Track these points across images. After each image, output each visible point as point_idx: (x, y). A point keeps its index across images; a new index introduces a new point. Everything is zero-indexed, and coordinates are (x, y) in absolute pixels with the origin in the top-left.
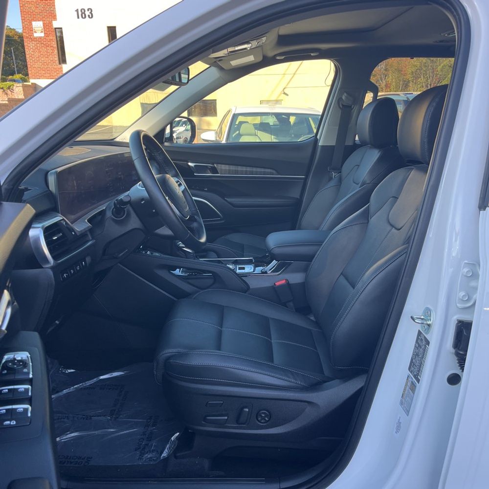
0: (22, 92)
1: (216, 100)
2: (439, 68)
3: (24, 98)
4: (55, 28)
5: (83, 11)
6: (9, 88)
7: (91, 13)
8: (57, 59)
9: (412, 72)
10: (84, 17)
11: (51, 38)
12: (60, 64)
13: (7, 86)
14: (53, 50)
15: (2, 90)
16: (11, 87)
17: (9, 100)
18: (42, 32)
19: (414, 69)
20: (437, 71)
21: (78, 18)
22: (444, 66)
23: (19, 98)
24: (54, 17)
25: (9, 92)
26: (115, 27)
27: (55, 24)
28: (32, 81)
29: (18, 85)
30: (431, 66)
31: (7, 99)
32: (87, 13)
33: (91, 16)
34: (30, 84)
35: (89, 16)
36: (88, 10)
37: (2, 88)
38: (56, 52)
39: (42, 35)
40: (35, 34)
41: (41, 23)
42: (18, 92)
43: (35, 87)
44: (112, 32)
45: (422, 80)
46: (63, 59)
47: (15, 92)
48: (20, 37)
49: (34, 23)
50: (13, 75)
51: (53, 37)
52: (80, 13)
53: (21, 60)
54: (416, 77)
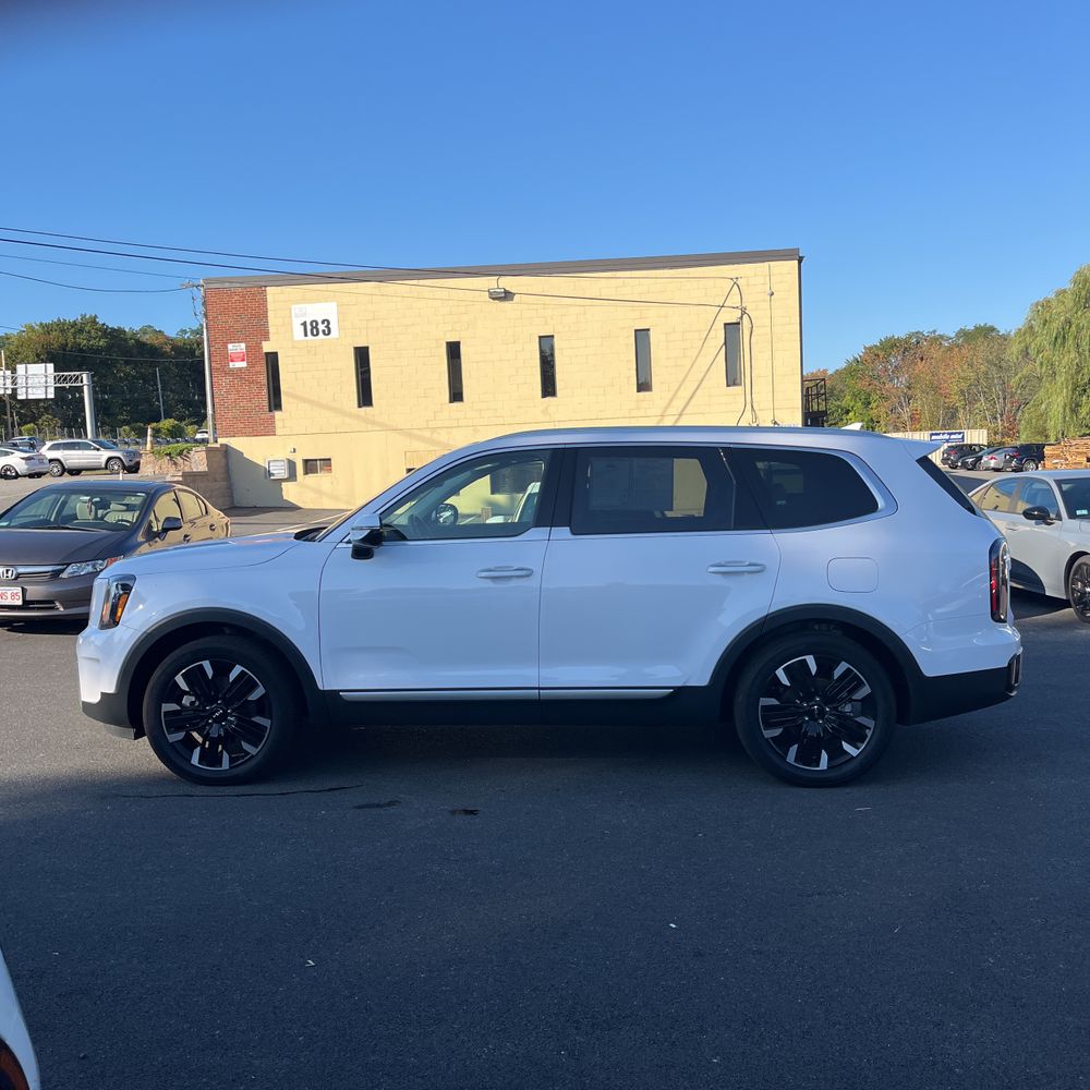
0: (205, 460)
3: (206, 469)
4: (267, 354)
5: (314, 325)
6: (180, 454)
7: (328, 327)
8: (266, 403)
10: (315, 333)
11: (258, 369)
12: (270, 411)
13: (178, 451)
14: (260, 388)
15: (168, 457)
16: (185, 452)
17: (185, 474)
18: (243, 360)
21: (306, 335)
23: (200, 470)
24: (266, 336)
25: (180, 461)
26: (367, 348)
27: (267, 347)
28: (221, 441)
29: (199, 449)
30: (999, 378)
31: (180, 474)
32: (321, 327)
33: (328, 332)
34: (218, 445)
35: (324, 331)
36: (323, 322)
37: (169, 454)
38: (265, 391)
39: (243, 364)
40: (231, 364)
41: (243, 345)
42: (198, 461)
43: (226, 450)
44: (362, 355)
45: (982, 404)
46: (275, 402)
47: (193, 460)
48: (175, 348)
49: (230, 346)
50: (158, 421)
51: (262, 368)
52: (309, 327)
53: (172, 391)
54: (970, 401)
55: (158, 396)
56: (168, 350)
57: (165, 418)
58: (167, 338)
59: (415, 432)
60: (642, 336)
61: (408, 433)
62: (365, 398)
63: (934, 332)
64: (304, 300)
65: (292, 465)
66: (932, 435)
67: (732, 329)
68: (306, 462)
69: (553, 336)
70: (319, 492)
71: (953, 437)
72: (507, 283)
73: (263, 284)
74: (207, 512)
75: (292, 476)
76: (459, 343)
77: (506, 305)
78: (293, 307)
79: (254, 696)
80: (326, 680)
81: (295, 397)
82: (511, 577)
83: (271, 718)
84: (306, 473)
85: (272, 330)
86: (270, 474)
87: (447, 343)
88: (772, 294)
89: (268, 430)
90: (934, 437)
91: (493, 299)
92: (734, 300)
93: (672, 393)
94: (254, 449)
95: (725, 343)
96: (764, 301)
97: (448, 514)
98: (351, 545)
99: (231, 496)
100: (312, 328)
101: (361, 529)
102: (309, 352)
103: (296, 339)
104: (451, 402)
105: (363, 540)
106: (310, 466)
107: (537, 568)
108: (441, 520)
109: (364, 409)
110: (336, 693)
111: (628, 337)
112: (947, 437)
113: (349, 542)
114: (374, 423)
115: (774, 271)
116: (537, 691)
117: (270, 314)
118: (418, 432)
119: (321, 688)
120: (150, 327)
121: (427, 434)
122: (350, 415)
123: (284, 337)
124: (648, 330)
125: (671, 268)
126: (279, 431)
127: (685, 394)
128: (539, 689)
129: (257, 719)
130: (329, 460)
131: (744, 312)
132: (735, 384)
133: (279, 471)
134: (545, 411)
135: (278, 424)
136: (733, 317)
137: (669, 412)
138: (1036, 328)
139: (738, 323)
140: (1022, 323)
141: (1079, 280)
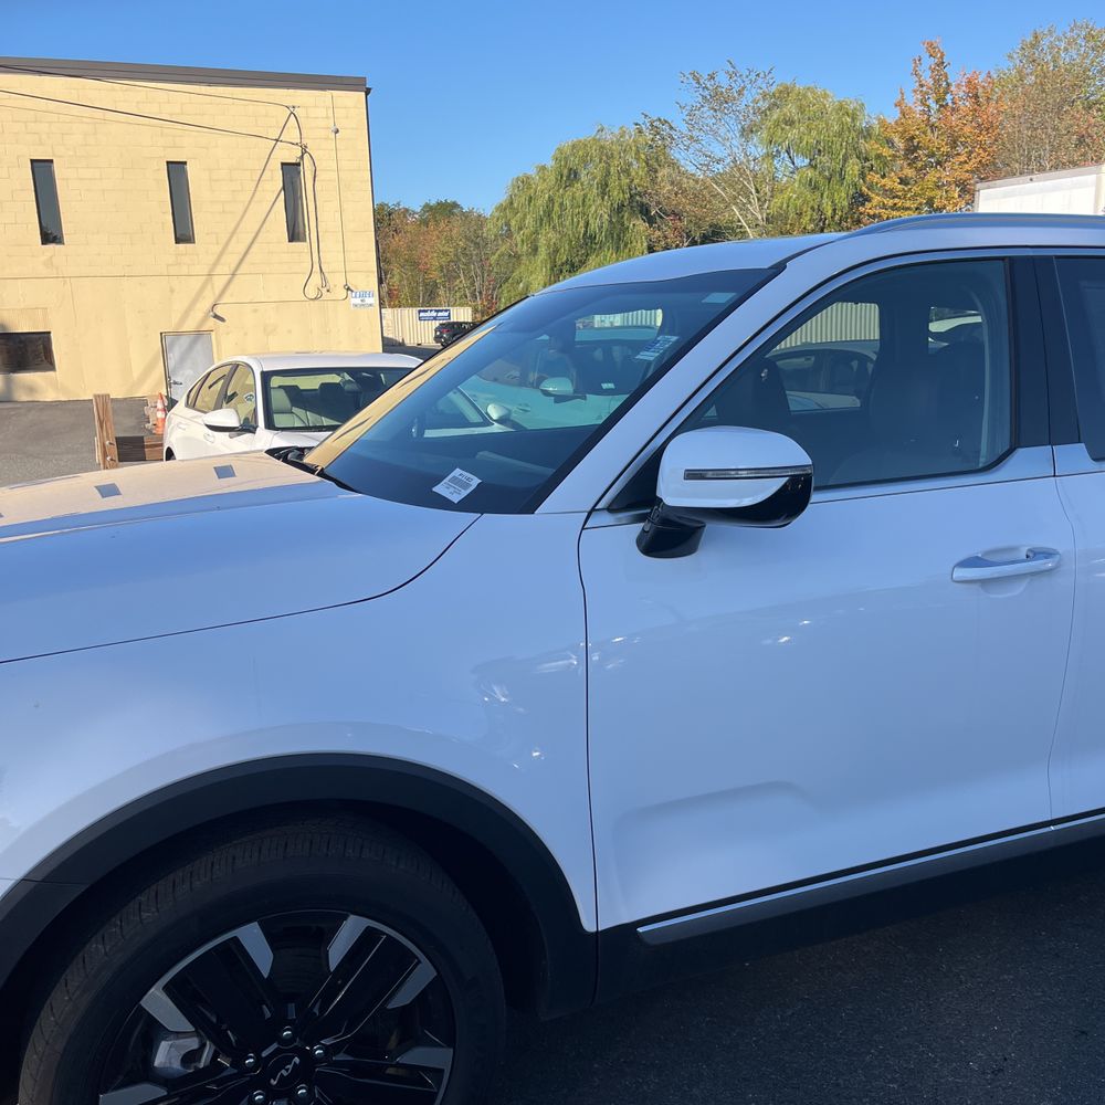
1: (49, 333)
2: (494, 258)
9: (441, 266)
19: (444, 261)
20: (490, 265)
22: (502, 255)
30: (477, 255)
45: (462, 282)
54: (450, 276)
60: (176, 170)
63: (399, 204)
66: (420, 311)
67: (291, 171)
69: (51, 161)
71: (440, 314)
88: (337, 131)
90: (422, 314)
92: (292, 134)
93: (220, 247)
95: (284, 188)
96: (327, 139)
110: (628, 930)
111: (158, 170)
112: (434, 314)
115: (338, 102)
124: (185, 163)
125: (210, 84)
127: (238, 247)
131: (304, 150)
132: (298, 240)
134: (49, 263)
136: (292, 155)
137: (218, 270)
138: (515, 205)
139: (299, 164)
140: (503, 198)
141: (561, 158)
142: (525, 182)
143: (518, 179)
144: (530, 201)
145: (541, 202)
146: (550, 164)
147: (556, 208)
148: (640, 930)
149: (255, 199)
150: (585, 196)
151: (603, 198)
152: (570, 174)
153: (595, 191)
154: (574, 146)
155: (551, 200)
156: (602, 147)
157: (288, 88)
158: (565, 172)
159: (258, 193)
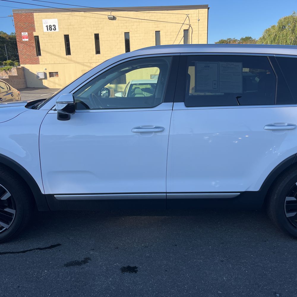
0: (16, 72)
3: (17, 75)
4: (35, 36)
5: (50, 26)
6: (8, 70)
7: (55, 27)
8: (36, 53)
10: (51, 29)
11: (32, 41)
12: (37, 56)
13: (8, 69)
14: (33, 48)
15: (4, 71)
16: (10, 69)
17: (9, 76)
18: (27, 38)
21: (48, 30)
23: (15, 75)
24: (34, 30)
25: (8, 72)
26: (68, 35)
27: (35, 34)
28: (22, 65)
29: (14, 68)
31: (8, 76)
32: (53, 27)
33: (55, 29)
34: (20, 67)
35: (54, 29)
36: (53, 26)
37: (5, 70)
38: (35, 49)
39: (27, 40)
40: (23, 40)
41: (27, 33)
42: (14, 72)
43: (23, 69)
44: (67, 38)
46: (39, 53)
47: (12, 72)
48: (10, 38)
49: (22, 33)
50: (6, 61)
51: (33, 41)
52: (49, 28)
53: (10, 52)
55: (6, 53)
56: (8, 39)
57: (8, 60)
58: (8, 35)
59: (85, 64)
60: (158, 33)
61: (83, 64)
62: (68, 52)
64: (46, 18)
65: (45, 74)
67: (186, 32)
68: (50, 73)
69: (129, 33)
70: (55, 83)
72: (114, 13)
73: (32, 12)
74: (10, 90)
75: (46, 78)
76: (99, 34)
77: (114, 21)
78: (43, 20)
79: (5, 197)
80: (46, 189)
81: (45, 51)
82: (151, 132)
83: (15, 209)
84: (50, 77)
85: (36, 28)
86: (39, 77)
87: (95, 34)
88: (199, 20)
89: (37, 62)
91: (110, 19)
92: (187, 22)
94: (32, 68)
95: (184, 36)
96: (196, 22)
97: (104, 92)
98: (56, 112)
99: (26, 84)
100: (50, 28)
101: (62, 103)
102: (49, 36)
103: (44, 31)
104: (96, 54)
105: (63, 110)
106: (51, 74)
107: (166, 127)
108: (102, 95)
109: (68, 56)
110: (51, 196)
111: (153, 33)
113: (55, 110)
114: (71, 60)
115: (200, 12)
116: (166, 194)
117: (35, 23)
118: (86, 64)
119: (44, 193)
120: (2, 31)
121: (89, 64)
122: (64, 58)
123: (41, 31)
124: (160, 31)
125: (168, 10)
126: (41, 63)
128: (166, 193)
129: (7, 210)
130: (58, 72)
131: (190, 26)
133: (42, 76)
135: (40, 60)
136: (186, 27)
138: (265, 37)
139: (188, 30)
140: (261, 36)
141: (280, 22)
142: (268, 30)
143: (266, 30)
144: (269, 36)
145: (272, 36)
146: (276, 24)
147: (277, 37)
148: (55, 196)
149: (176, 39)
150: (287, 33)
151: (292, 34)
152: (283, 27)
153: (290, 32)
154: (285, 18)
155: (276, 35)
156: (294, 18)
157: (187, 9)
158: (281, 27)
159: (177, 38)
